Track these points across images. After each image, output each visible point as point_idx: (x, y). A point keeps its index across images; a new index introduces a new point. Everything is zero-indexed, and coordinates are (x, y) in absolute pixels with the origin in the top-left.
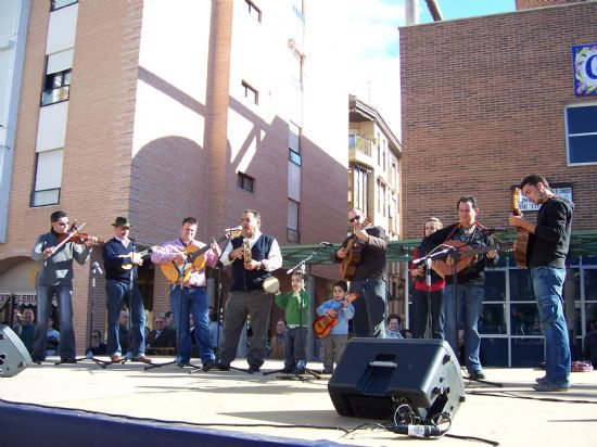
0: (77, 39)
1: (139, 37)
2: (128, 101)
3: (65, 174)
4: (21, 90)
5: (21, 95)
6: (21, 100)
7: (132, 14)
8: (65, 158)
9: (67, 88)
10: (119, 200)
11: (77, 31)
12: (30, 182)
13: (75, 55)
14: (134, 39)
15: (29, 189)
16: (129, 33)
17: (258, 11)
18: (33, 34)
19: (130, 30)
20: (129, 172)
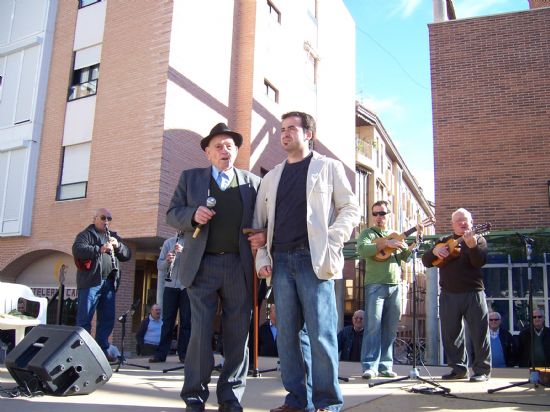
0: (105, 35)
1: (170, 31)
2: (158, 95)
3: (92, 168)
4: (49, 85)
5: (48, 90)
6: (48, 94)
7: (163, 9)
8: (92, 152)
9: (94, 83)
10: (149, 193)
11: (106, 27)
12: (57, 176)
13: (103, 50)
14: (164, 33)
15: (56, 183)
16: (160, 28)
17: (278, 13)
18: (61, 30)
19: (160, 24)
20: (158, 165)
